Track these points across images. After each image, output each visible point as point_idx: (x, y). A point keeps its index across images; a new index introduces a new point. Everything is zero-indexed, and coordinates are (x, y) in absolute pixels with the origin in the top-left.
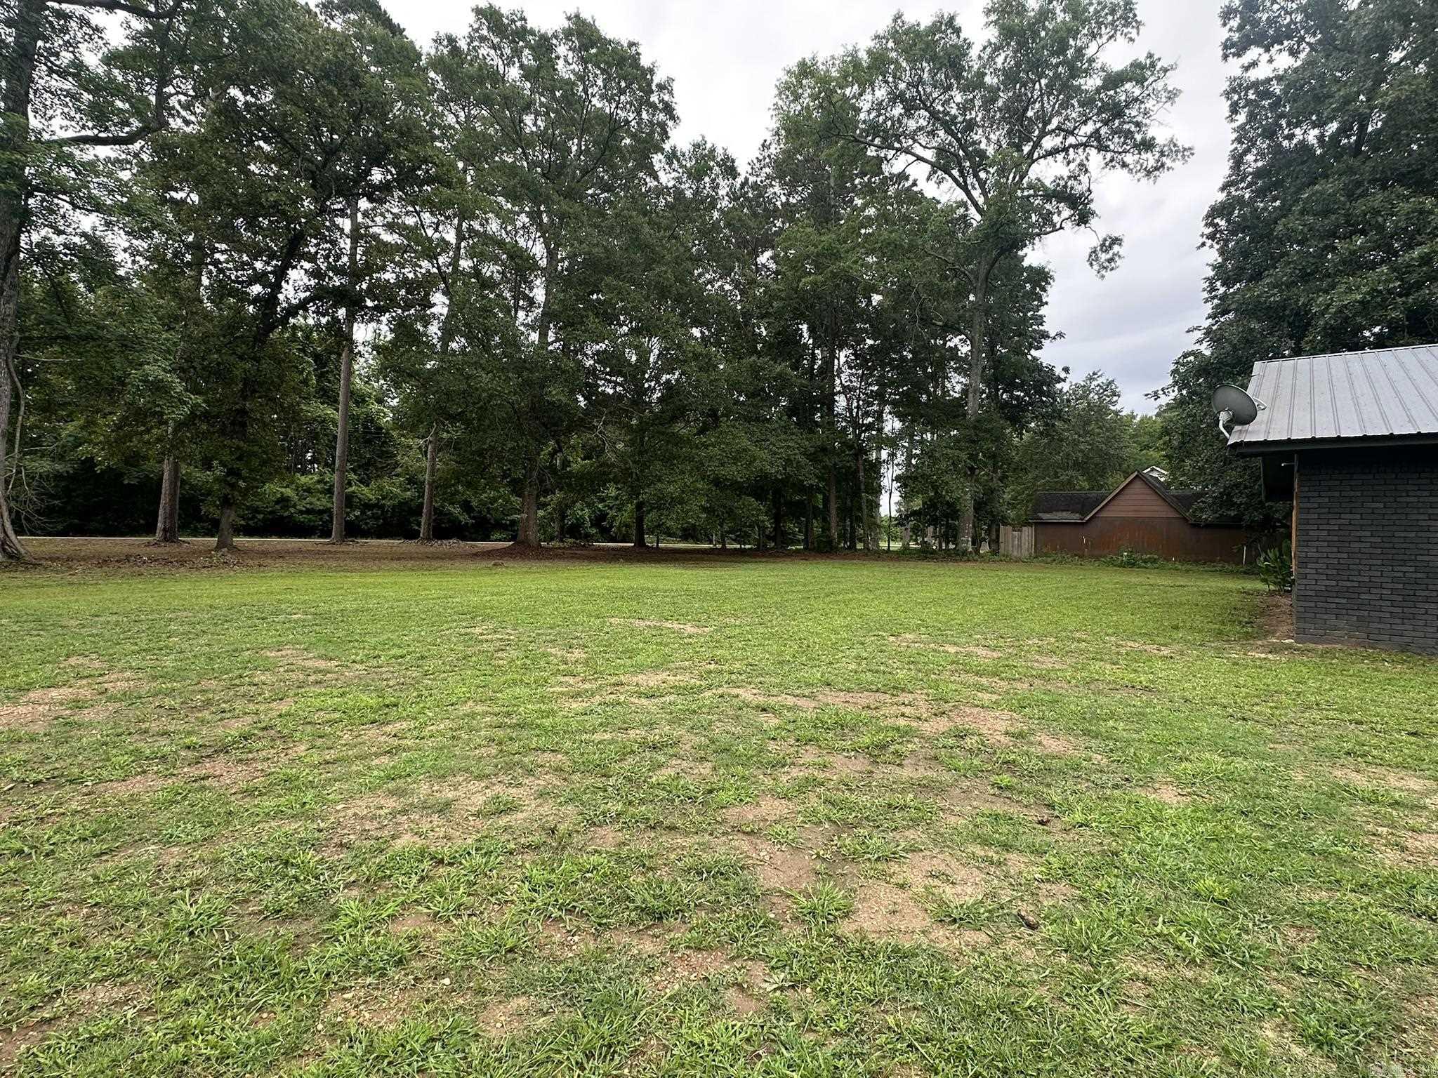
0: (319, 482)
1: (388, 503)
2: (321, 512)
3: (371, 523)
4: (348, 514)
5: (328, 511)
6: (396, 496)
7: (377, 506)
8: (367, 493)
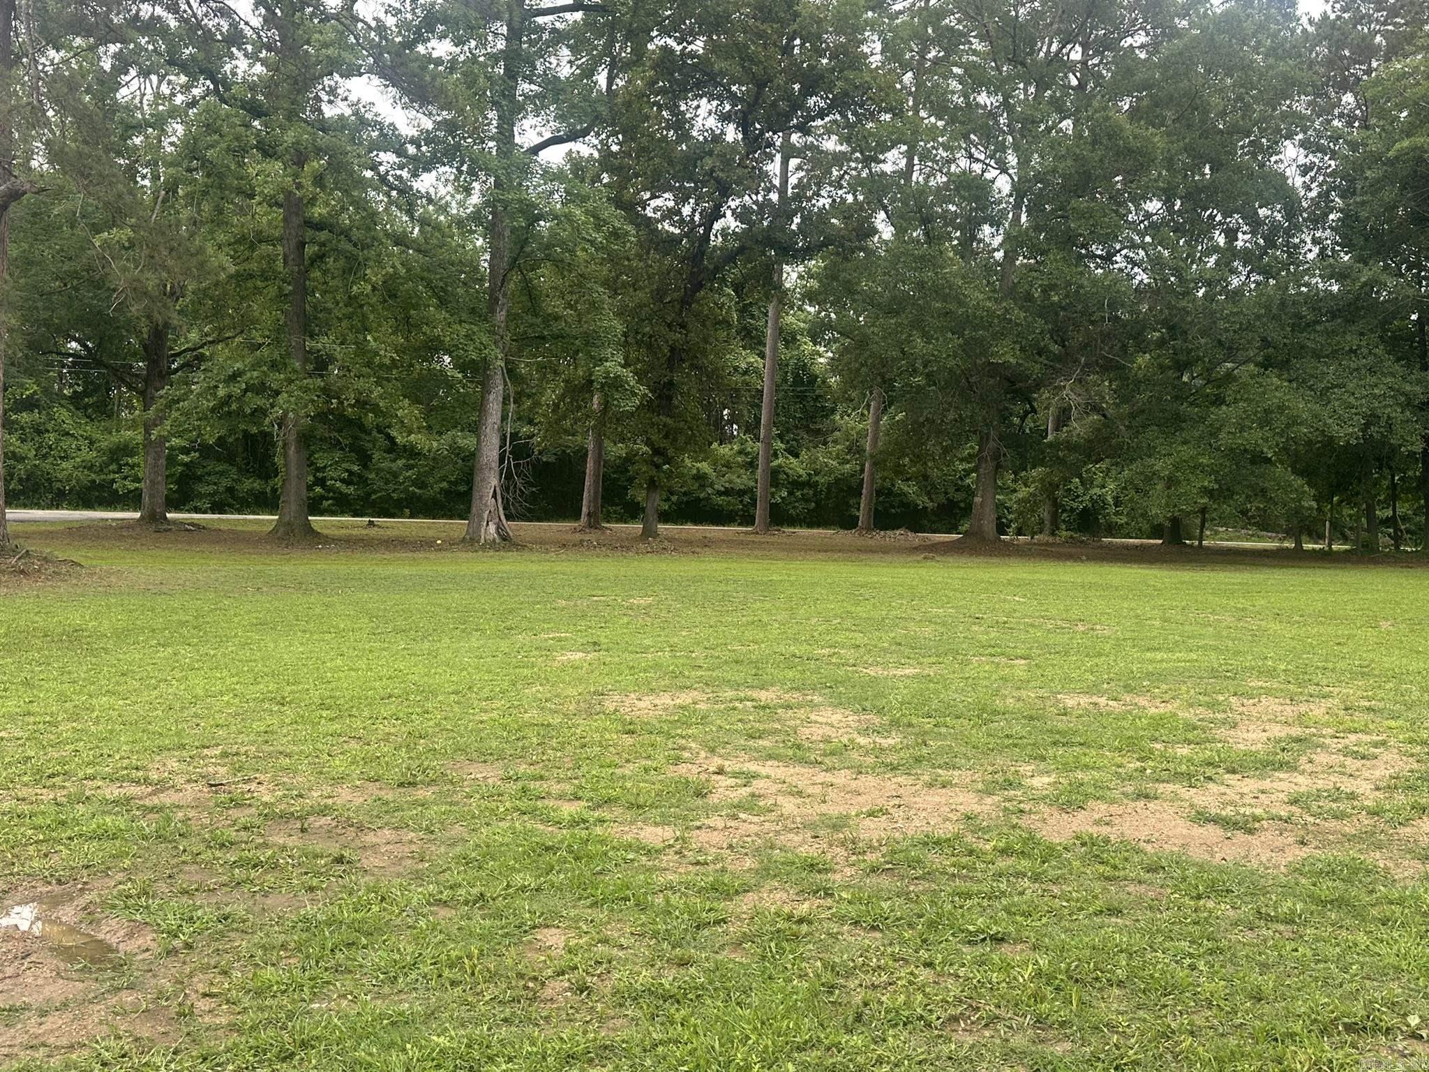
0: (740, 452)
1: (821, 479)
2: (742, 493)
3: (800, 506)
4: (773, 495)
5: (749, 491)
6: (831, 471)
7: (808, 484)
8: (797, 467)
